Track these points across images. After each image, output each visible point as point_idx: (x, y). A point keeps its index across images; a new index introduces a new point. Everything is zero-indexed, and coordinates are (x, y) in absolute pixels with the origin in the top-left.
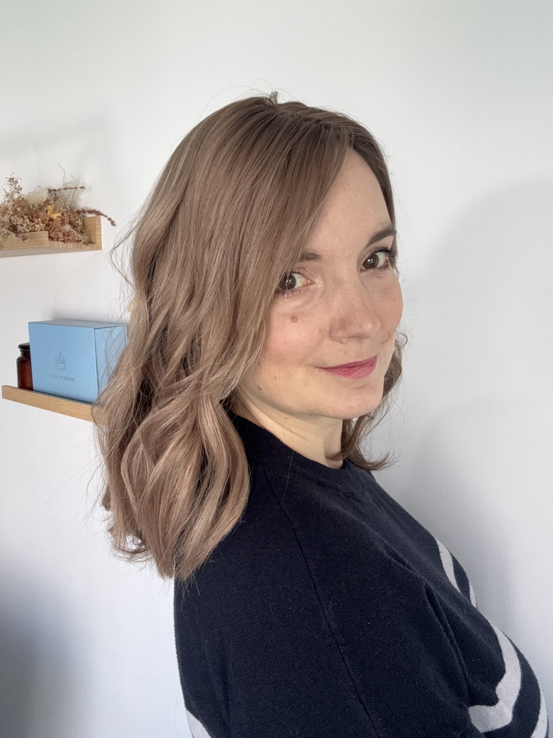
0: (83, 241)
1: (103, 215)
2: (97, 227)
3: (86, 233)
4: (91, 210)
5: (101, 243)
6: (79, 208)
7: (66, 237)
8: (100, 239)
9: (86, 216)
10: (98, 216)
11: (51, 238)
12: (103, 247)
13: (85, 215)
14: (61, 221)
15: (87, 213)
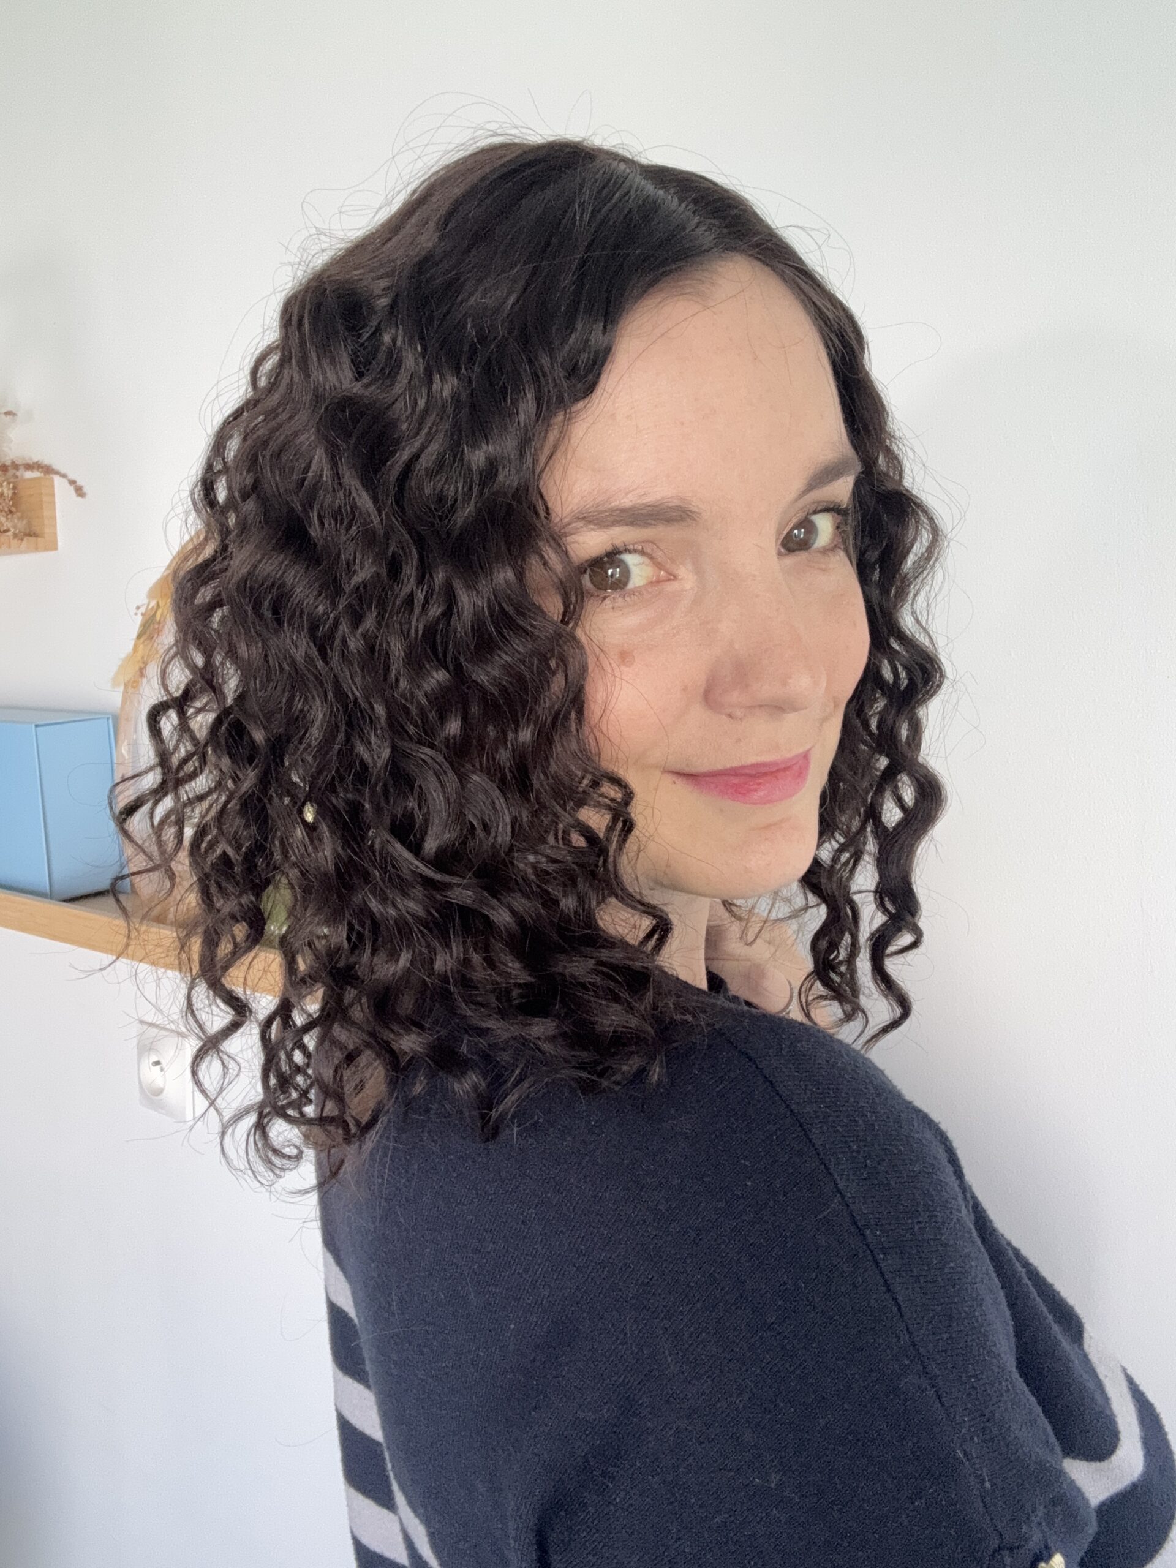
0: (12, 530)
1: (57, 473)
2: (45, 499)
3: (19, 514)
4: (31, 462)
5: (55, 534)
6: (7, 458)
8: (55, 526)
9: (22, 476)
10: (47, 476)
12: (60, 544)
13: (18, 473)
15: (22, 468)
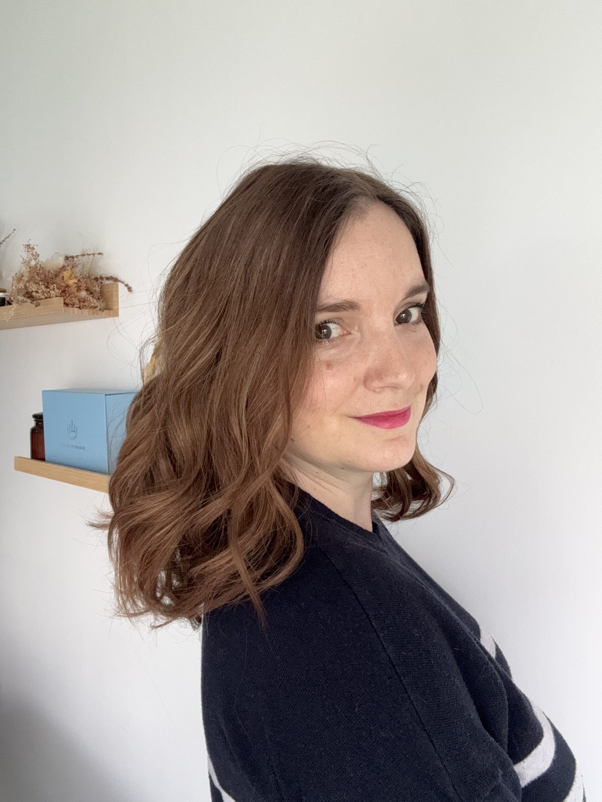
0: (99, 307)
1: (120, 281)
2: (114, 293)
3: (102, 300)
4: (108, 276)
5: (118, 309)
6: (97, 274)
7: (82, 303)
8: (118, 305)
9: (104, 283)
10: (116, 283)
11: (66, 304)
12: (120, 314)
14: (76, 287)
15: (104, 279)
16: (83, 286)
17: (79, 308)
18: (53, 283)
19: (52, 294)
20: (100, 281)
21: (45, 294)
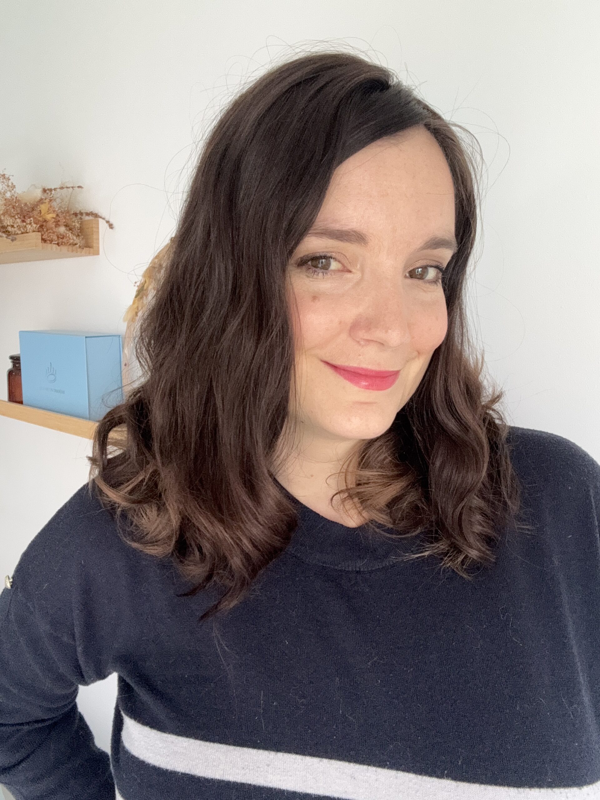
0: (79, 244)
1: (101, 217)
2: (94, 230)
3: (82, 236)
4: (89, 212)
5: (98, 247)
6: (77, 209)
7: (61, 240)
8: (98, 243)
9: (84, 219)
10: (96, 219)
11: (44, 240)
12: (101, 252)
13: (82, 217)
14: (54, 222)
15: (84, 215)
16: (62, 221)
17: (58, 244)
18: (30, 217)
19: (28, 229)
20: (79, 216)
21: (21, 228)
